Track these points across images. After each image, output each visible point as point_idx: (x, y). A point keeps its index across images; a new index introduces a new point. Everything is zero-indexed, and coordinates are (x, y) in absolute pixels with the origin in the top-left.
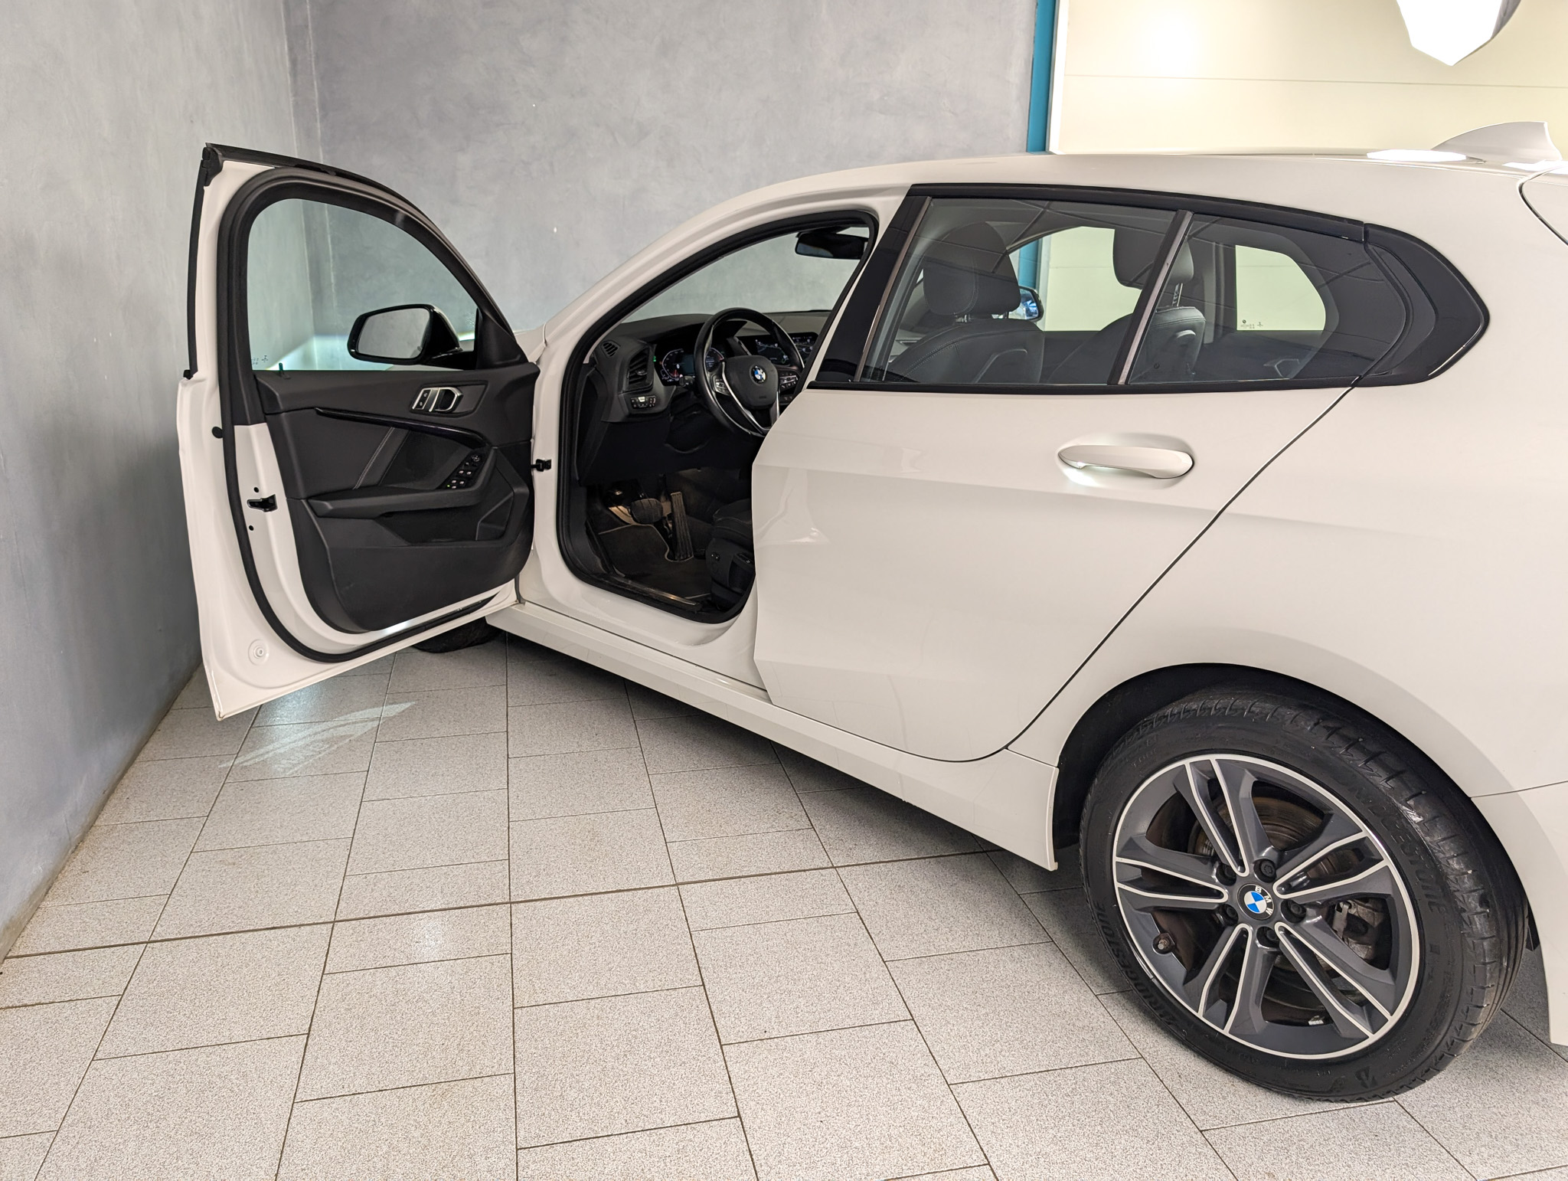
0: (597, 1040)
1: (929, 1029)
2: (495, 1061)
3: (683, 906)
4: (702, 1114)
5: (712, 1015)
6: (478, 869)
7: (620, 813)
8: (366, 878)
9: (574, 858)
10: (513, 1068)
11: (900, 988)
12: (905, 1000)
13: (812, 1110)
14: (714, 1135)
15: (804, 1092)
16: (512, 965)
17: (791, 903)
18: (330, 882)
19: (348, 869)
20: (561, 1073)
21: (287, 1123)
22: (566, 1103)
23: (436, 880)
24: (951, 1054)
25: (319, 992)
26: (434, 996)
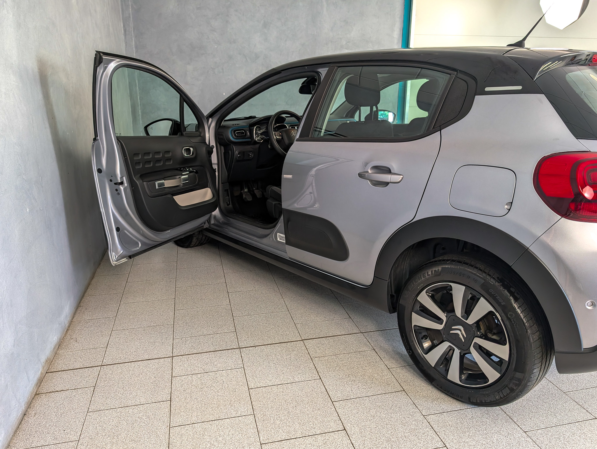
0: (283, 401)
1: (411, 394)
2: (245, 410)
3: (306, 348)
4: (330, 429)
5: (326, 390)
6: (225, 335)
7: (275, 313)
8: (182, 339)
9: (261, 331)
10: (253, 412)
11: (397, 378)
12: (400, 384)
13: (373, 427)
14: (337, 437)
15: (368, 419)
16: (245, 372)
18: (168, 341)
19: (174, 336)
20: (272, 414)
21: (168, 436)
22: (276, 425)
23: (209, 340)
24: (422, 404)
25: (171, 384)
26: (217, 385)
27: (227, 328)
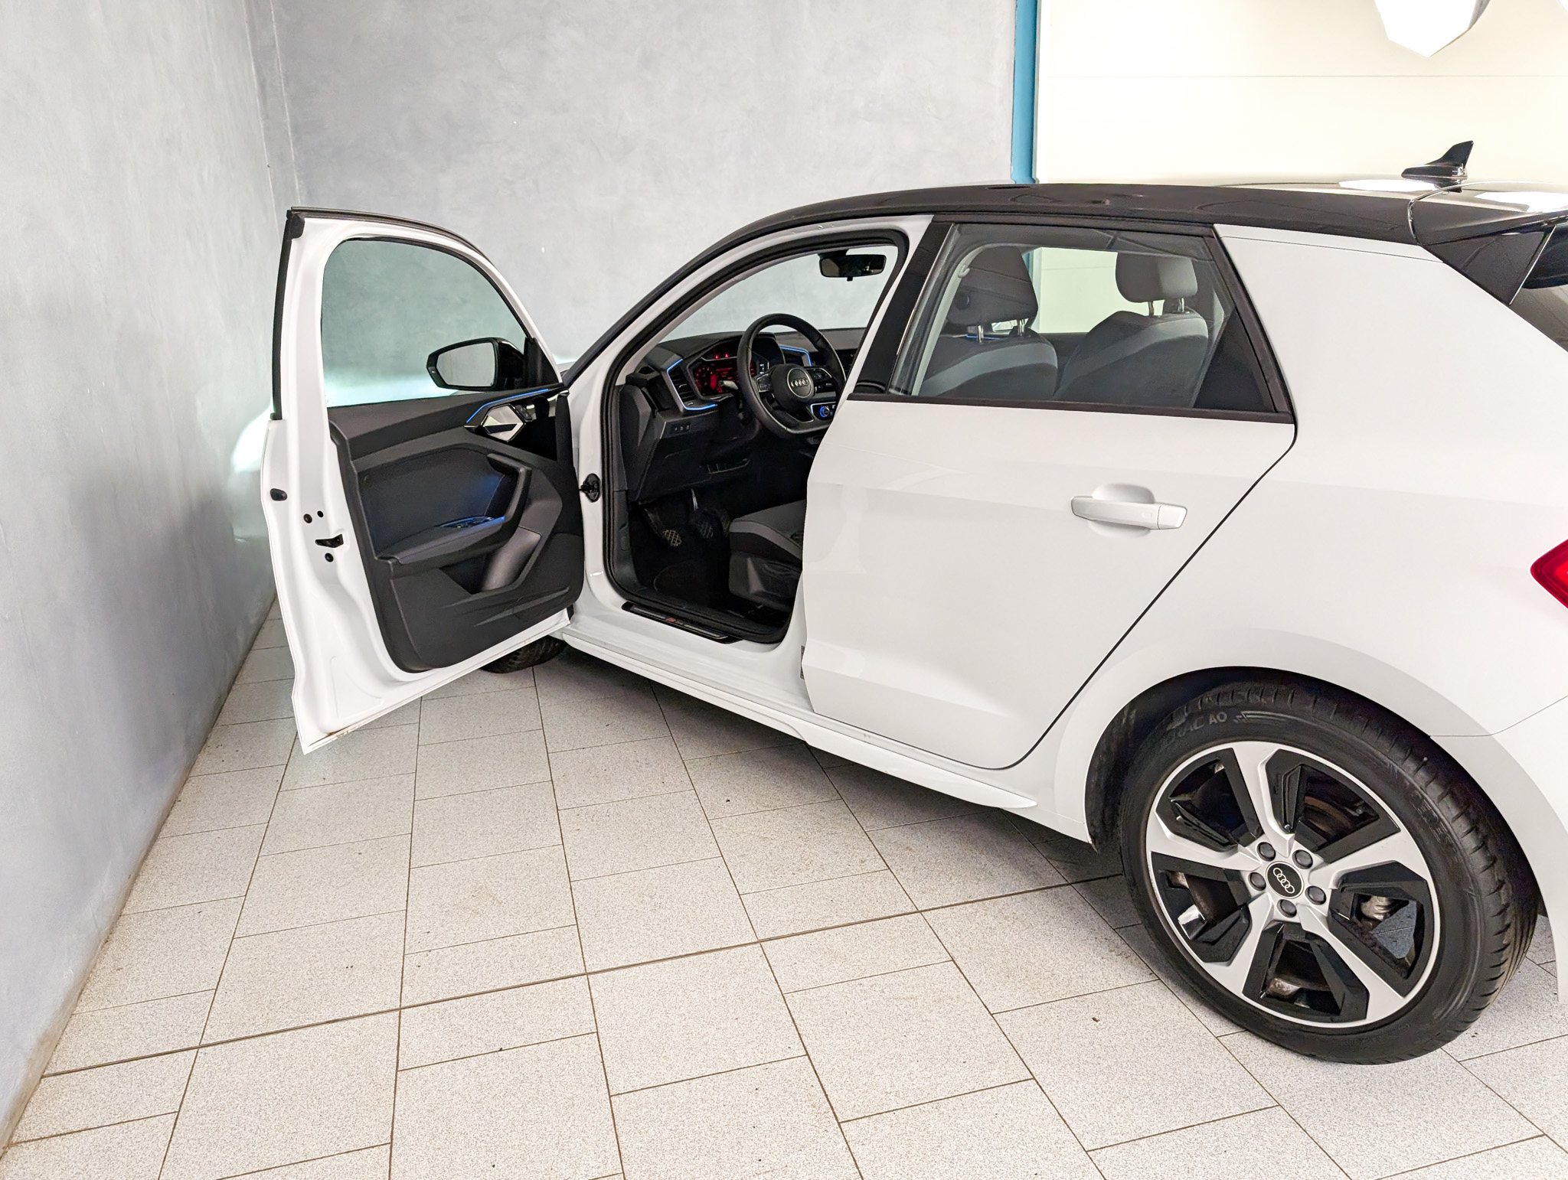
1: (1053, 1089)
2: (600, 1160)
3: (770, 965)
5: (824, 1090)
6: (546, 938)
7: (685, 865)
8: (428, 955)
9: (646, 919)
10: (621, 1167)
11: (1013, 1042)
12: (1022, 1057)
15: (937, 1171)
16: (600, 1045)
17: (882, 955)
18: (389, 964)
19: (407, 947)
23: (504, 953)
24: (1081, 1116)
25: (395, 1092)
26: (521, 1088)
27: (553, 916)
